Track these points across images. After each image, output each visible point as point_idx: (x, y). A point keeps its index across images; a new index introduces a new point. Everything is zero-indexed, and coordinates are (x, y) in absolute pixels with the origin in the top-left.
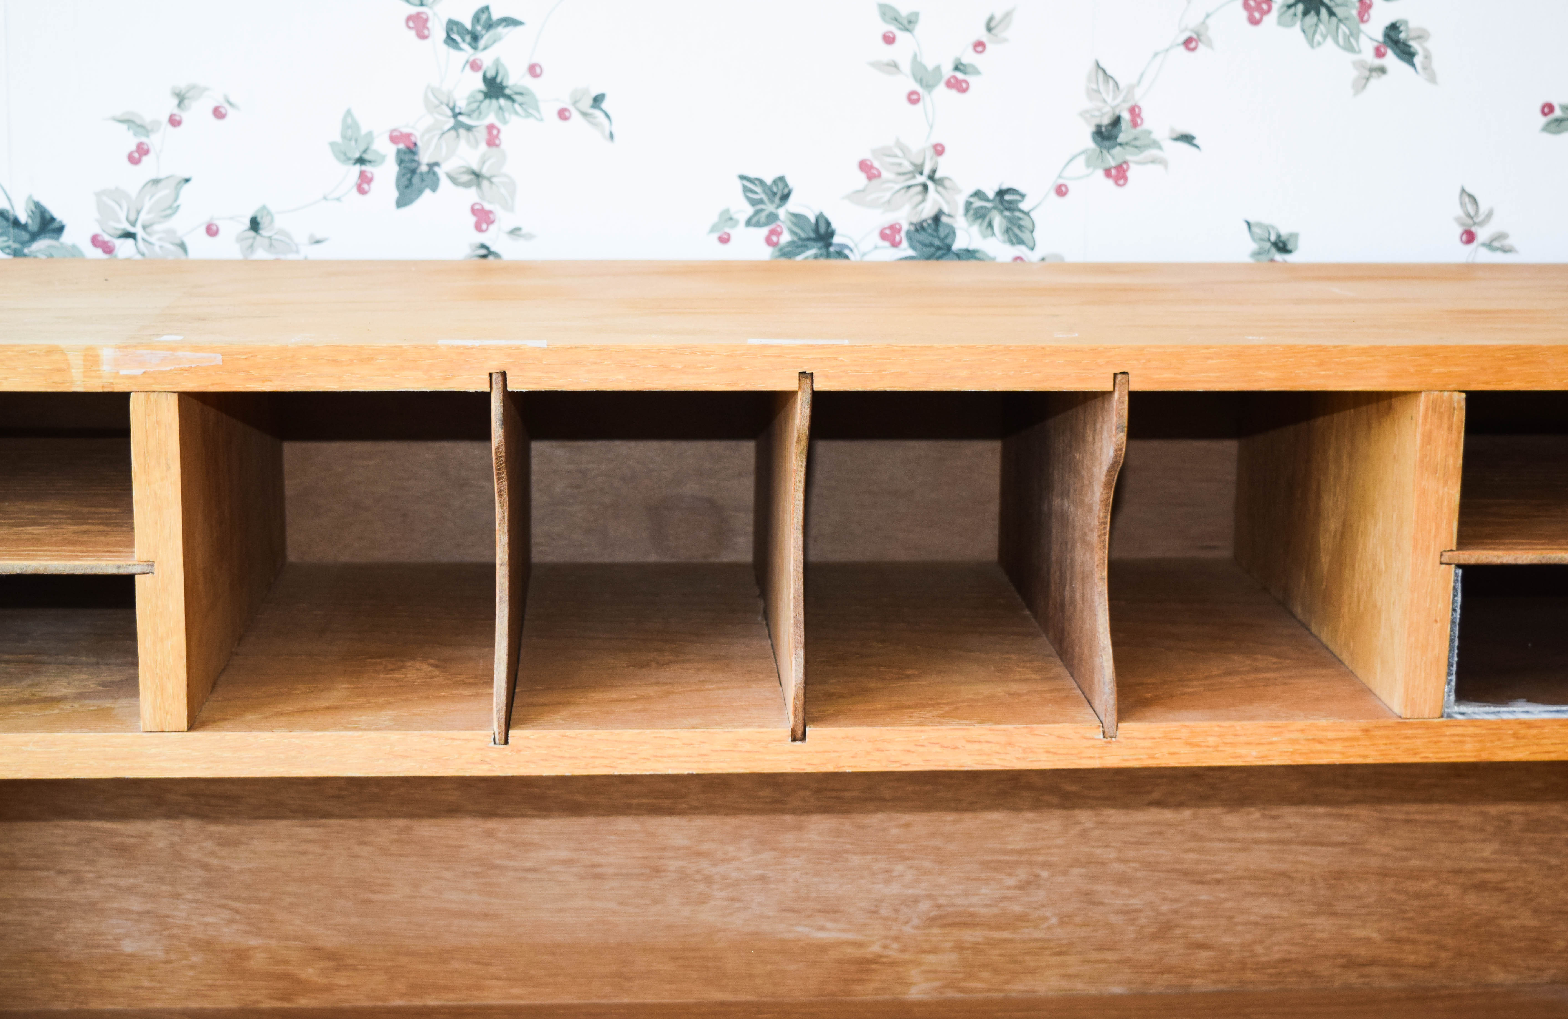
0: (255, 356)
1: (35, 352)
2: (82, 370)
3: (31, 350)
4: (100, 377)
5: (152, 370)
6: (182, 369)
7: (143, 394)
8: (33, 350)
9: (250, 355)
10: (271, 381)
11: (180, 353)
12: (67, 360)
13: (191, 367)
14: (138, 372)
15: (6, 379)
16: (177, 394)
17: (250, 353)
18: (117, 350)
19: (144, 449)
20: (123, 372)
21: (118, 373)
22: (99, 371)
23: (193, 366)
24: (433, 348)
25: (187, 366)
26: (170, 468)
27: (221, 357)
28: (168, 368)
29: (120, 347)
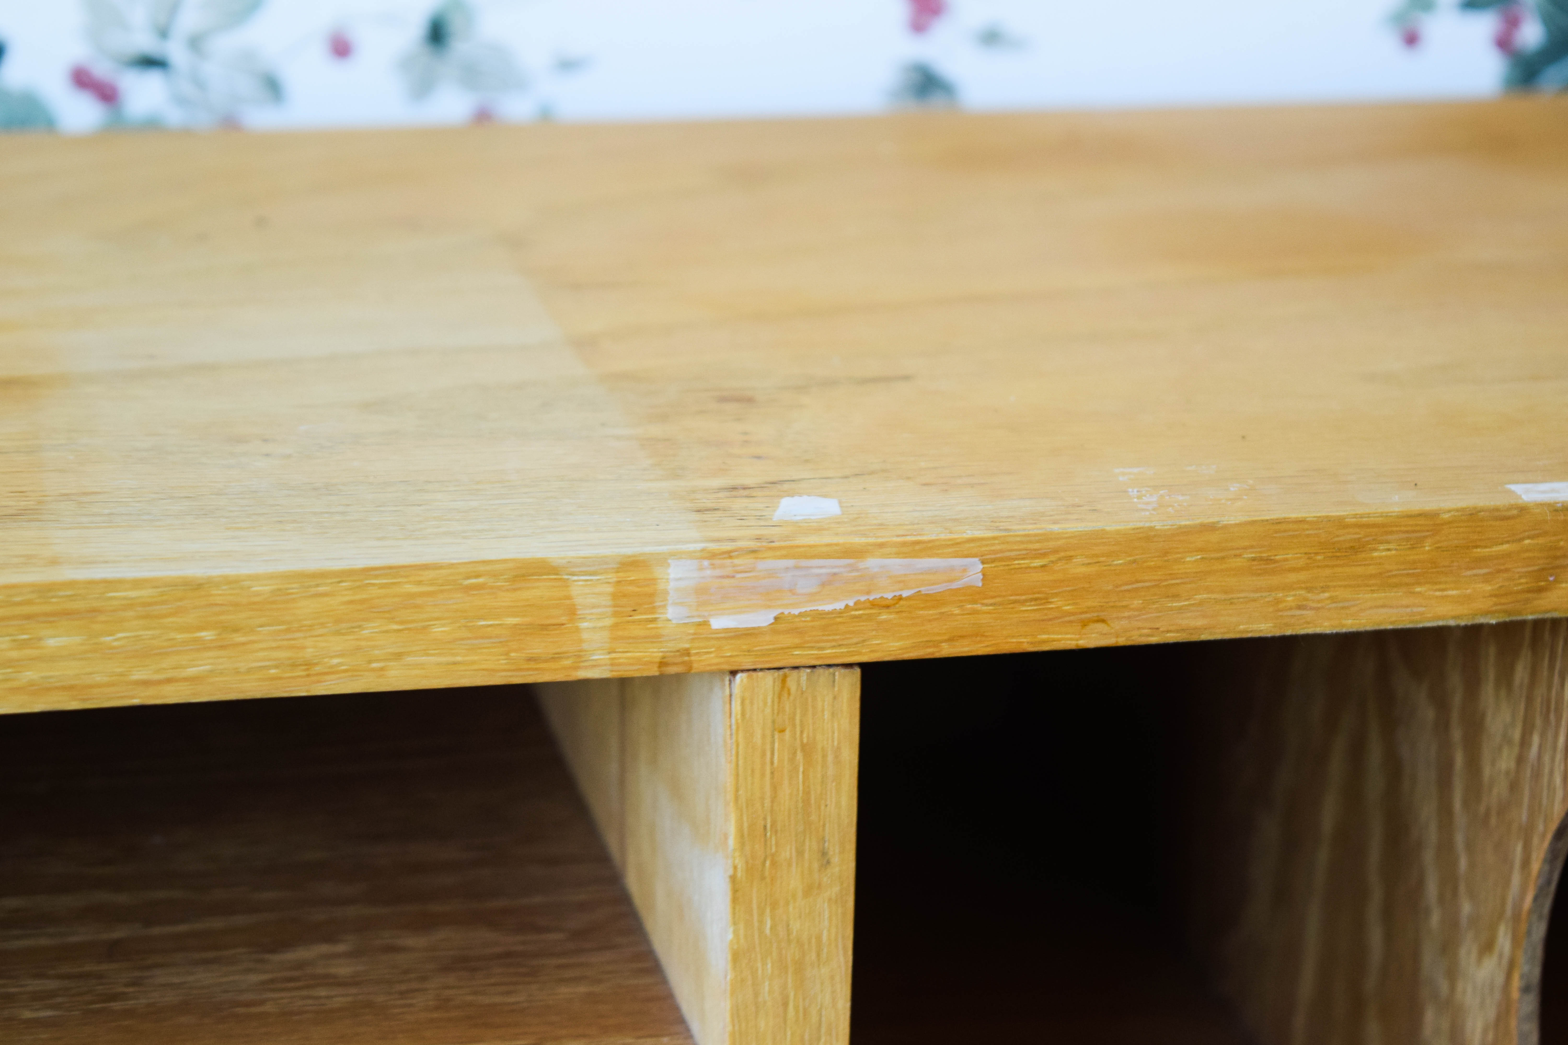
0: (1069, 558)
1: (481, 580)
2: (608, 622)
3: (468, 578)
4: (655, 638)
5: (796, 612)
6: (873, 605)
7: (768, 680)
8: (477, 576)
9: (1053, 558)
10: (1103, 621)
11: (872, 563)
12: (569, 598)
13: (900, 598)
14: (762, 619)
15: (398, 656)
16: (858, 671)
17: (1055, 551)
18: (706, 563)
19: (765, 819)
20: (718, 623)
21: (706, 623)
22: (654, 620)
23: (905, 594)
24: (1515, 512)
25: (889, 596)
26: (828, 862)
27: (981, 566)
28: (839, 606)
29: (713, 556)
